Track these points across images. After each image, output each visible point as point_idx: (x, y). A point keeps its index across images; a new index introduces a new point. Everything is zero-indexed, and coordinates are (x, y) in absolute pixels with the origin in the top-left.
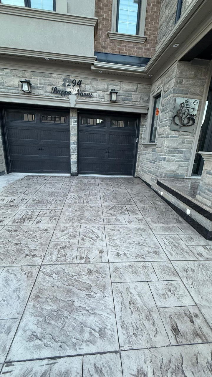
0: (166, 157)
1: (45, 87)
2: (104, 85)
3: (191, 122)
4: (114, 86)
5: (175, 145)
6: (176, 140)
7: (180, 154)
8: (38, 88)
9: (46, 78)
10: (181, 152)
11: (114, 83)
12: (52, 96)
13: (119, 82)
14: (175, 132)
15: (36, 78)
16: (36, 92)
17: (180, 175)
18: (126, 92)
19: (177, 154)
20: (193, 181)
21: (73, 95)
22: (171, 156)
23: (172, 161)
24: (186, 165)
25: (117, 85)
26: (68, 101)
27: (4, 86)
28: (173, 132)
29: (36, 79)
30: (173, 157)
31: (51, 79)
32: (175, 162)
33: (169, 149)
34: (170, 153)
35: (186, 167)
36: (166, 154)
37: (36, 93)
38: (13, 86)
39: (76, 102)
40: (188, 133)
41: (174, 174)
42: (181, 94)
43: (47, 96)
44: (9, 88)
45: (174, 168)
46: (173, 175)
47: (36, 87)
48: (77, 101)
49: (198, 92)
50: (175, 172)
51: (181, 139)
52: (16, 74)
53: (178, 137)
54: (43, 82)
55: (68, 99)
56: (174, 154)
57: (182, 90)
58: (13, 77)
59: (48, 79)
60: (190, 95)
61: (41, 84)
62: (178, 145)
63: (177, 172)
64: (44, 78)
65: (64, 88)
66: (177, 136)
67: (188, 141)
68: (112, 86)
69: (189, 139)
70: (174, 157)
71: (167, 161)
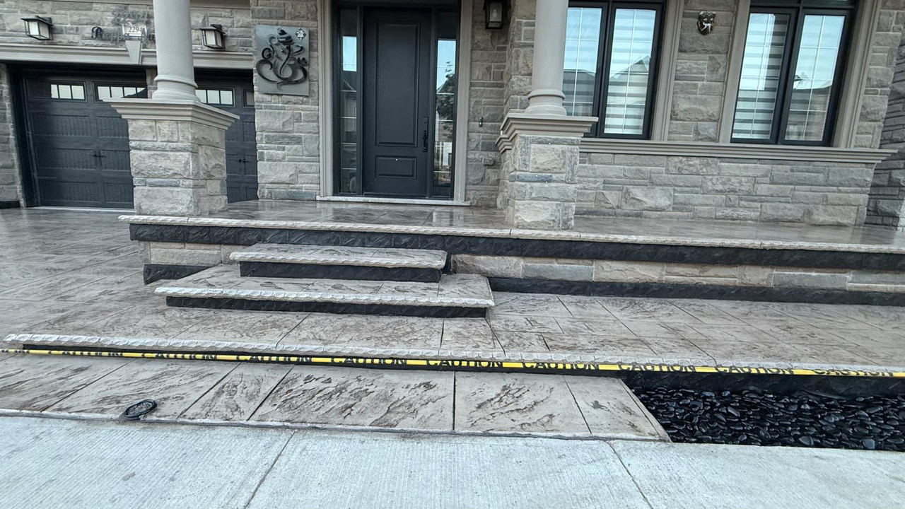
0: (265, 151)
1: (81, 28)
2: (198, 17)
3: (300, 75)
4: (219, 19)
5: (278, 124)
6: (279, 113)
7: (295, 144)
8: (68, 31)
9: (81, 12)
10: (298, 141)
11: (219, 13)
12: (95, 44)
13: (228, 10)
14: (274, 97)
15: (63, 12)
16: (64, 39)
17: (305, 193)
18: (246, 29)
19: (288, 143)
20: (337, 206)
21: (136, 40)
22: (274, 149)
23: (280, 161)
24: (314, 169)
25: (225, 17)
26: (125, 54)
27: (4, 30)
28: (268, 98)
29: (63, 14)
30: (280, 152)
31: (92, 13)
32: (286, 163)
33: (267, 134)
34: (269, 143)
35: (315, 173)
36: (263, 145)
37: (65, 41)
38: (20, 30)
39: (142, 54)
40: (301, 98)
41: (290, 190)
42: (269, 18)
43: (87, 45)
44: (15, 33)
45: (285, 176)
46: (288, 193)
47: (64, 29)
48: (143, 52)
49: (303, 13)
50: (291, 186)
51: (291, 111)
52: (25, 8)
53: (282, 108)
54: (76, 18)
55: (125, 49)
56: (280, 143)
57: (270, 11)
58: (21, 13)
59: (84, 12)
60: (291, 19)
61: (73, 23)
62: (283, 125)
63: (297, 186)
64: (77, 12)
65: (116, 28)
66: (280, 105)
67: (306, 115)
68: (215, 18)
69: (308, 112)
70: (283, 152)
71: (268, 160)
